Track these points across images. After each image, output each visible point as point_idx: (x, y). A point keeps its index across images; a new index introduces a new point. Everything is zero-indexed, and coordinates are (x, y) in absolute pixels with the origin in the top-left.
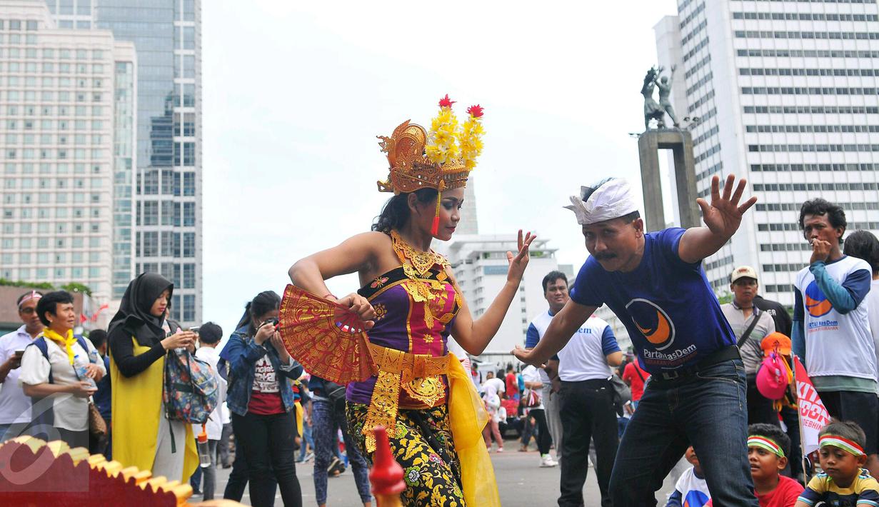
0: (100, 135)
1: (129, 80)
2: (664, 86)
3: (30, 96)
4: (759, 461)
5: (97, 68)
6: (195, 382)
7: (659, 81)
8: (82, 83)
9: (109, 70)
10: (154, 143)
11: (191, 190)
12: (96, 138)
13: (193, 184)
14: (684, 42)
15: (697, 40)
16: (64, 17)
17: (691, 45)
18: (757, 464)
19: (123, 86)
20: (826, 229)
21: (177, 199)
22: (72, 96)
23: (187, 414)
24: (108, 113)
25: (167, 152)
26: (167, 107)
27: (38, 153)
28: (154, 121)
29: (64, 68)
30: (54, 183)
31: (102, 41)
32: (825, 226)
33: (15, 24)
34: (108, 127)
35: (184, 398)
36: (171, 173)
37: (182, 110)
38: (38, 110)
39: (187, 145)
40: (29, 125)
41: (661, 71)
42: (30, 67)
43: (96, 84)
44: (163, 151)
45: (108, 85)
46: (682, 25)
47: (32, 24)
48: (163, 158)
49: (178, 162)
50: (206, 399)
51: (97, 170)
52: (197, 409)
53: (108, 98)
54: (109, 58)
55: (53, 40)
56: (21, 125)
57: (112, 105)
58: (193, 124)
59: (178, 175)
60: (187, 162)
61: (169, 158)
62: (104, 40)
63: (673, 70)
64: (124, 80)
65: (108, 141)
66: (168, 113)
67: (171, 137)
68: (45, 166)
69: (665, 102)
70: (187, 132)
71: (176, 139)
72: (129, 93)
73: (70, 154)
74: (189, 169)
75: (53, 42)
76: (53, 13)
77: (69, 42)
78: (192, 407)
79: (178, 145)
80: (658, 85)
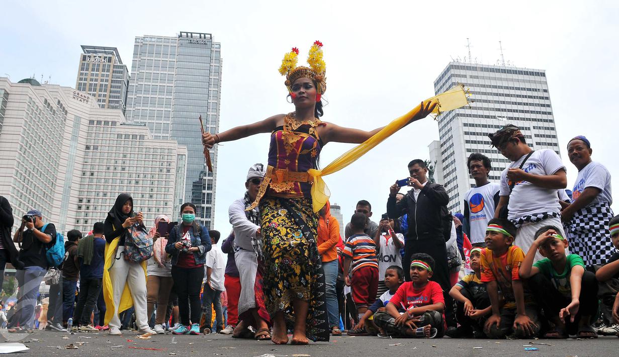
0: (168, 188)
1: (184, 163)
2: (431, 170)
3: (139, 169)
4: (418, 273)
5: (169, 157)
6: (134, 241)
7: (429, 167)
8: (162, 164)
9: (175, 158)
10: (193, 193)
11: (209, 215)
12: (167, 189)
13: (210, 212)
14: (443, 153)
15: (449, 152)
16: (157, 134)
17: (446, 155)
18: (417, 275)
19: (180, 166)
20: (482, 168)
21: (202, 219)
22: (158, 169)
23: (130, 257)
24: (173, 177)
25: (199, 197)
26: (200, 176)
27: (140, 195)
28: (194, 183)
29: (155, 157)
30: (146, 209)
31: (173, 145)
32: (481, 166)
33: (134, 136)
34: (172, 184)
35: (130, 250)
36: (200, 206)
37: (207, 178)
38: (142, 176)
39: (208, 194)
40: (137, 183)
41: (430, 163)
42: (140, 156)
43: (168, 165)
44: (197, 197)
45: (174, 165)
46: (442, 146)
47: (142, 137)
48: (196, 200)
49: (203, 202)
50: (140, 250)
51: (166, 204)
52: (135, 255)
53: (173, 171)
54: (175, 152)
55: (150, 144)
56: (133, 182)
57: (175, 175)
58: (212, 185)
59: (203, 208)
60: (208, 202)
61: (200, 200)
62: (174, 145)
63: (435, 163)
64: (181, 163)
65: (172, 191)
66: (201, 179)
67: (201, 190)
68: (143, 201)
69: (432, 178)
70: (209, 188)
71: (203, 191)
72: (183, 169)
73: (155, 196)
74: (208, 205)
75: (150, 145)
76: (152, 132)
77: (157, 145)
78: (133, 254)
79: (204, 194)
80: (428, 169)
